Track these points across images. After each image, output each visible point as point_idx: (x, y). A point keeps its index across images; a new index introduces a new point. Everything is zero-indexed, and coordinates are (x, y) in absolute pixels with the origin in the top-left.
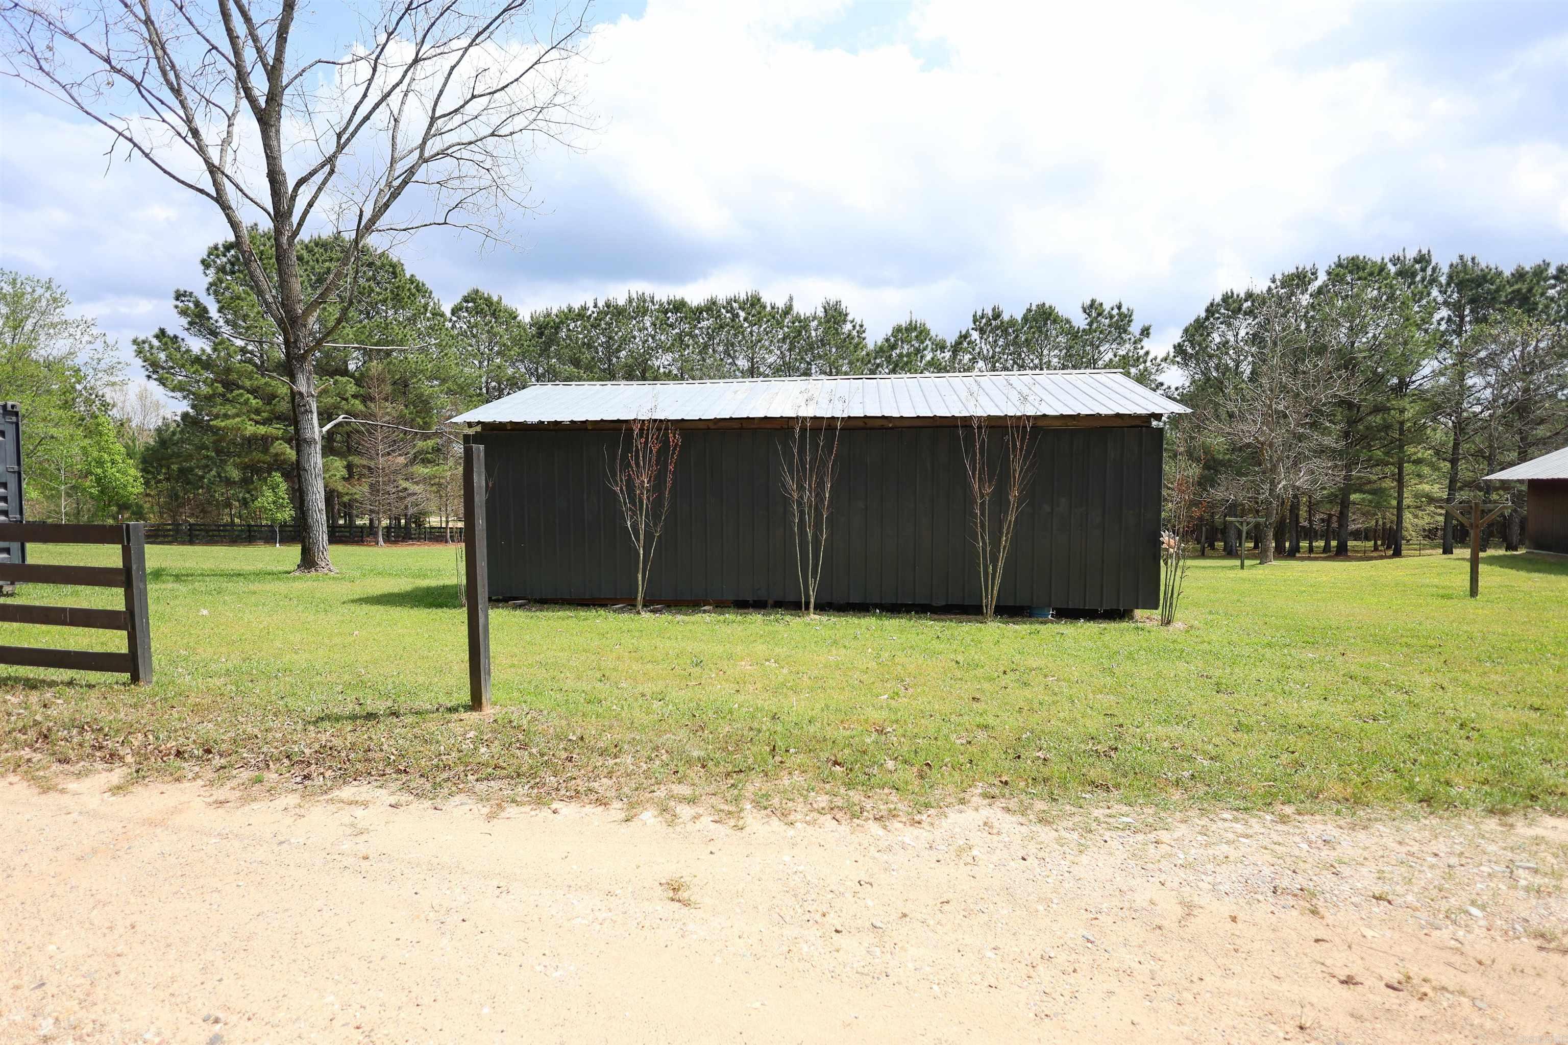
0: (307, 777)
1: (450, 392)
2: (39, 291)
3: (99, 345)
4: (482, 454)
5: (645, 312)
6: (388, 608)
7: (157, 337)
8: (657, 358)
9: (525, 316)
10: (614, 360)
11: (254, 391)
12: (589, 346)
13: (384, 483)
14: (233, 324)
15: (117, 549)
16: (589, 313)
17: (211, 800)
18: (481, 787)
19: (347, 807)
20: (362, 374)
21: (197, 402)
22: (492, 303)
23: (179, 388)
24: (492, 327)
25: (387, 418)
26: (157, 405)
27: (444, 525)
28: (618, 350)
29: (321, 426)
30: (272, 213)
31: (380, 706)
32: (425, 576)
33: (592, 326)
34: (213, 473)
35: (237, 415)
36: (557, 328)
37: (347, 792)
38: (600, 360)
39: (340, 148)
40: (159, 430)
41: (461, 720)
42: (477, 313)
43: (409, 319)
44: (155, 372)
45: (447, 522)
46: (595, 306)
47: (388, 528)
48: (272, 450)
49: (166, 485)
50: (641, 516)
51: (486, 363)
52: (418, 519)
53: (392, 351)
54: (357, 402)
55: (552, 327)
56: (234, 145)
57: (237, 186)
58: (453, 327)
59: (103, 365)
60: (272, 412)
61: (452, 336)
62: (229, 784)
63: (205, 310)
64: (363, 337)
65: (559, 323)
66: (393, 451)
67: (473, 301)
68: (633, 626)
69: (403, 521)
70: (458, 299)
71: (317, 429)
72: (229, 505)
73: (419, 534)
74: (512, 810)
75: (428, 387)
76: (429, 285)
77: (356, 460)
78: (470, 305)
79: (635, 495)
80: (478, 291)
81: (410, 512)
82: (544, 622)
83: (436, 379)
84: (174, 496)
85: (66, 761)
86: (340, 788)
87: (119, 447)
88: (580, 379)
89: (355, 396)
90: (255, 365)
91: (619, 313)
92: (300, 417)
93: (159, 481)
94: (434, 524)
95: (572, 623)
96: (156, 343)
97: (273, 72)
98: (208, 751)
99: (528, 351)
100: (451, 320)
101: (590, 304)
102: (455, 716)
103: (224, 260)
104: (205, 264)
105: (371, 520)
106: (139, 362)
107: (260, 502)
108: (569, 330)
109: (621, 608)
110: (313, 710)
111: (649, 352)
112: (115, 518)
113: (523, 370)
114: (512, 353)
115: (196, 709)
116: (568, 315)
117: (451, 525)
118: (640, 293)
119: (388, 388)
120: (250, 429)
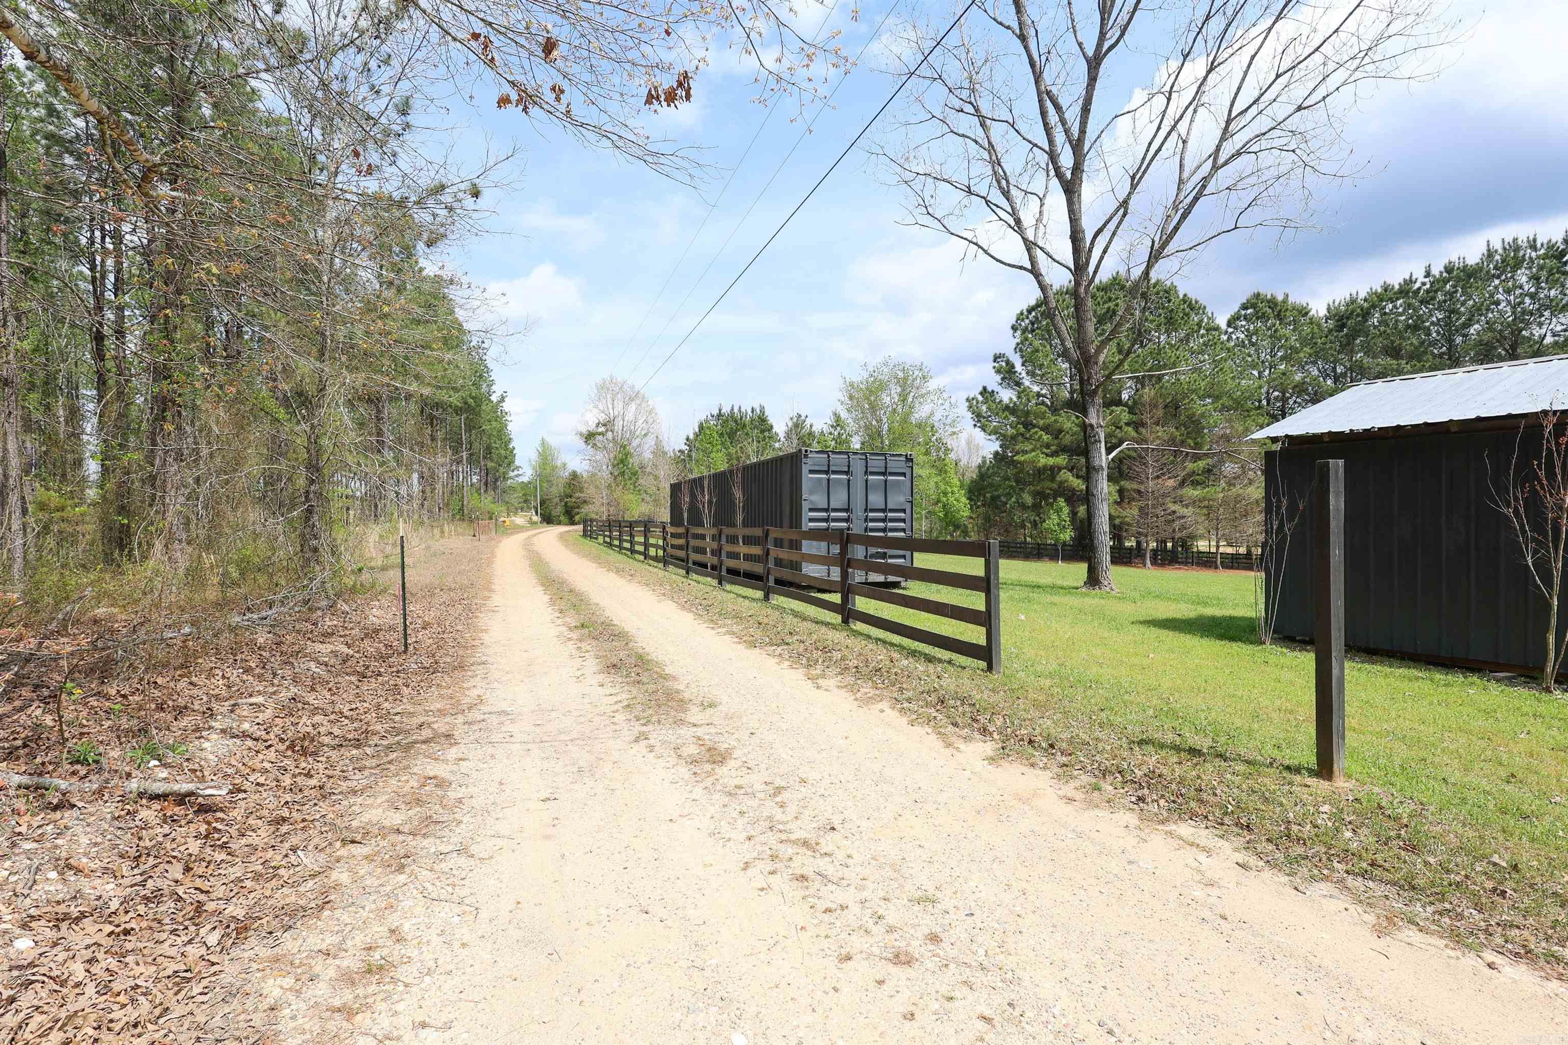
0: (1141, 799)
1: (1224, 408)
2: (916, 373)
3: (947, 404)
4: (1341, 470)
5: (1518, 263)
6: (1177, 634)
7: (981, 393)
8: (1540, 325)
9: (1319, 309)
10: (1459, 340)
11: (1046, 429)
12: (1415, 328)
13: (1153, 506)
14: (1031, 374)
15: (981, 561)
16: (1418, 285)
17: (1061, 793)
18: (1351, 882)
19: (1188, 847)
20: (1135, 402)
21: (1007, 441)
22: (1276, 304)
23: (995, 432)
24: (1276, 331)
25: (1158, 442)
26: (978, 448)
27: (1213, 550)
28: (1468, 324)
29: (1108, 453)
30: (1072, 267)
31: (1204, 744)
32: (1205, 604)
33: (1421, 302)
34: (1013, 499)
35: (1033, 450)
36: (1366, 314)
37: (1185, 829)
38: (1434, 343)
39: (1134, 187)
40: (980, 467)
41: (1306, 786)
42: (1258, 318)
43: (1181, 341)
44: (979, 421)
45: (1218, 547)
46: (1428, 274)
47: (1155, 552)
48: (1058, 479)
49: (982, 510)
50: (1556, 549)
51: (1267, 372)
52: (1185, 543)
53: (1163, 375)
54: (1130, 429)
55: (1358, 315)
56: (1044, 222)
57: (1048, 254)
58: (1230, 339)
59: (949, 421)
60: (1059, 445)
61: (1228, 350)
62: (1072, 784)
63: (1013, 366)
64: (1137, 366)
65: (1369, 309)
66: (1163, 474)
67: (1254, 306)
68: (1542, 709)
69: (1169, 545)
70: (1235, 308)
71: (1104, 457)
72: (1023, 526)
73: (1187, 558)
74: (1411, 934)
75: (1201, 406)
76: (1202, 301)
77: (1125, 484)
78: (1249, 311)
79: (1547, 519)
80: (1259, 294)
81: (1178, 535)
82: (1381, 680)
83: (1209, 397)
84: (987, 519)
85: (955, 725)
86: (1175, 823)
87: (956, 481)
88: (1399, 372)
89: (1128, 424)
90: (1047, 406)
91: (1469, 276)
92: (1091, 447)
93: (978, 507)
94: (1202, 549)
95: (1425, 686)
96: (980, 398)
97: (1077, 146)
98: (1052, 746)
99: (1323, 349)
100: (1226, 332)
101: (1419, 275)
102: (1298, 779)
103: (1027, 321)
104: (1014, 328)
105: (1139, 543)
106: (970, 415)
107: (1048, 524)
108: (1385, 313)
109: (1510, 679)
110: (1134, 730)
111: (1522, 318)
112: (952, 535)
113: (1316, 372)
114: (1302, 355)
115: (1036, 704)
116: (1387, 294)
117: (1221, 550)
118: (1509, 239)
119: (1160, 412)
120: (1043, 461)
